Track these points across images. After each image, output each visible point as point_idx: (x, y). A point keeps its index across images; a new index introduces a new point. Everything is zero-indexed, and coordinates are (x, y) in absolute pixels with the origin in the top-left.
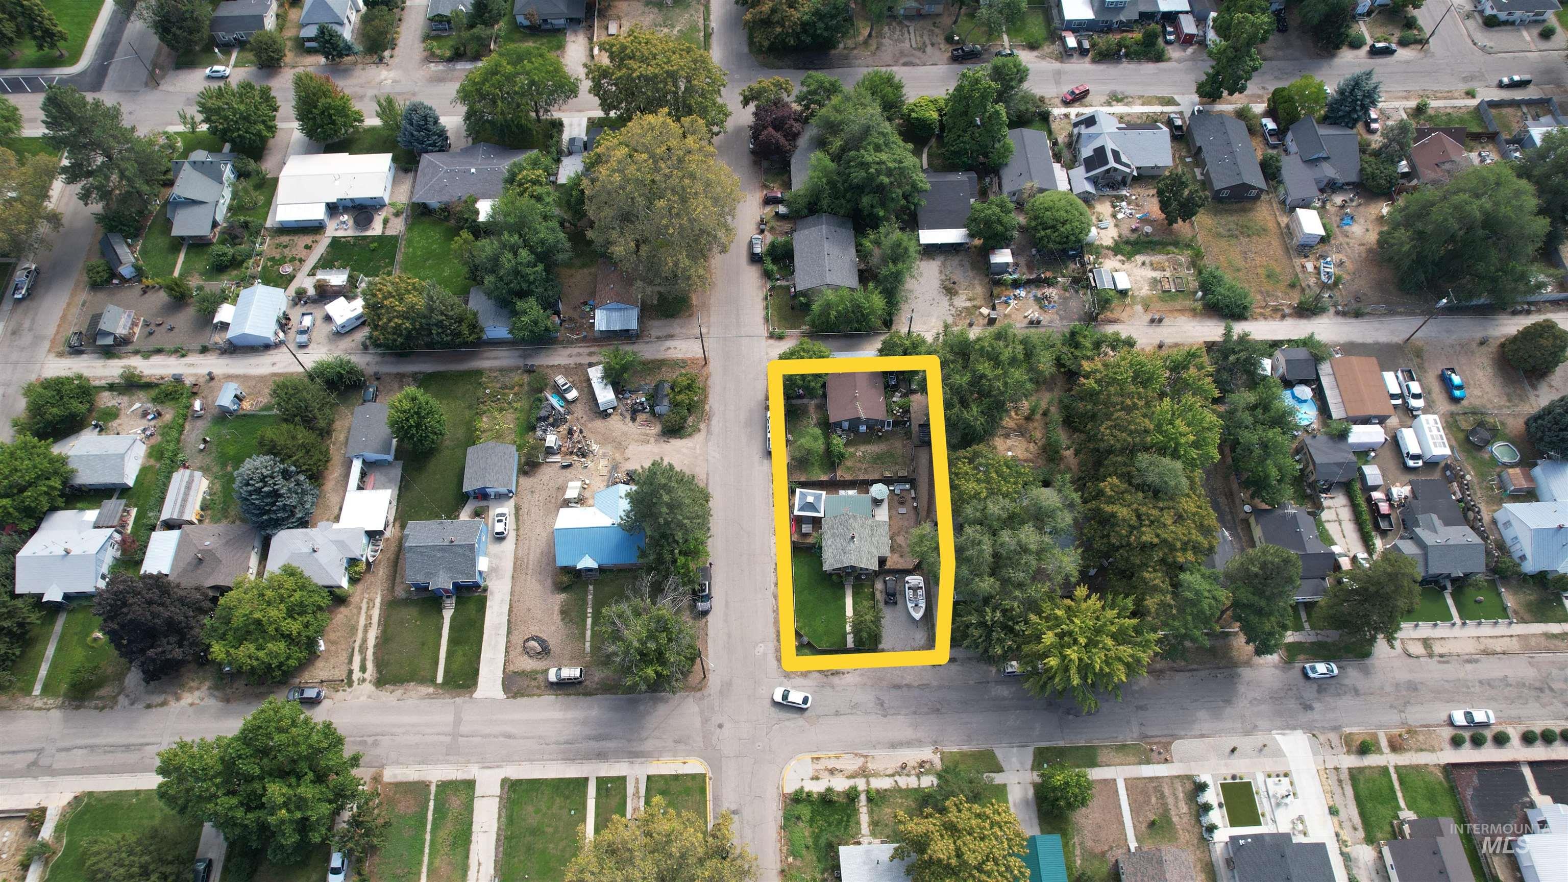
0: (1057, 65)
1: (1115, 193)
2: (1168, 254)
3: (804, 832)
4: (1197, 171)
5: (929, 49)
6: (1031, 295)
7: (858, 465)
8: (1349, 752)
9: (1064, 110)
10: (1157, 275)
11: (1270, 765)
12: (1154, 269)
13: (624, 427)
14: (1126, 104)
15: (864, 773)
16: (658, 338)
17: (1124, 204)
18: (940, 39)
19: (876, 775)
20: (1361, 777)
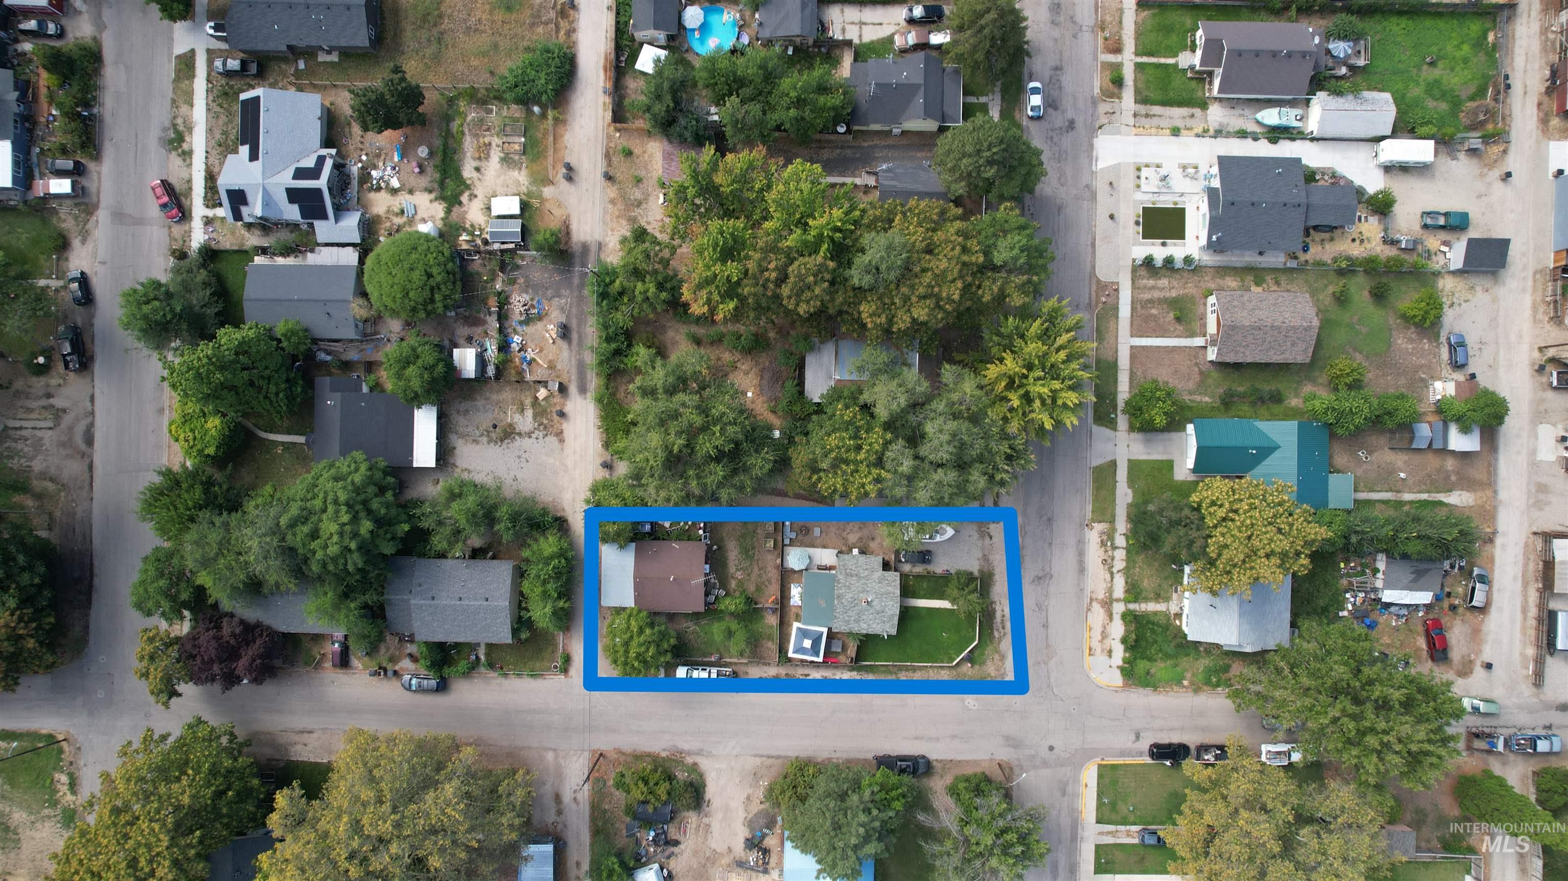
0: (102, 215)
1: (355, 183)
2: (463, 134)
3: (1160, 668)
4: (322, 58)
5: (58, 402)
6: (519, 328)
7: (754, 577)
8: (1120, 98)
9: (197, 224)
10: (496, 156)
11: (1126, 183)
12: (488, 157)
13: (685, 855)
14: (190, 129)
15: (1108, 604)
16: (559, 812)
17: (374, 173)
18: (38, 383)
19: (1110, 590)
20: (1145, 93)
